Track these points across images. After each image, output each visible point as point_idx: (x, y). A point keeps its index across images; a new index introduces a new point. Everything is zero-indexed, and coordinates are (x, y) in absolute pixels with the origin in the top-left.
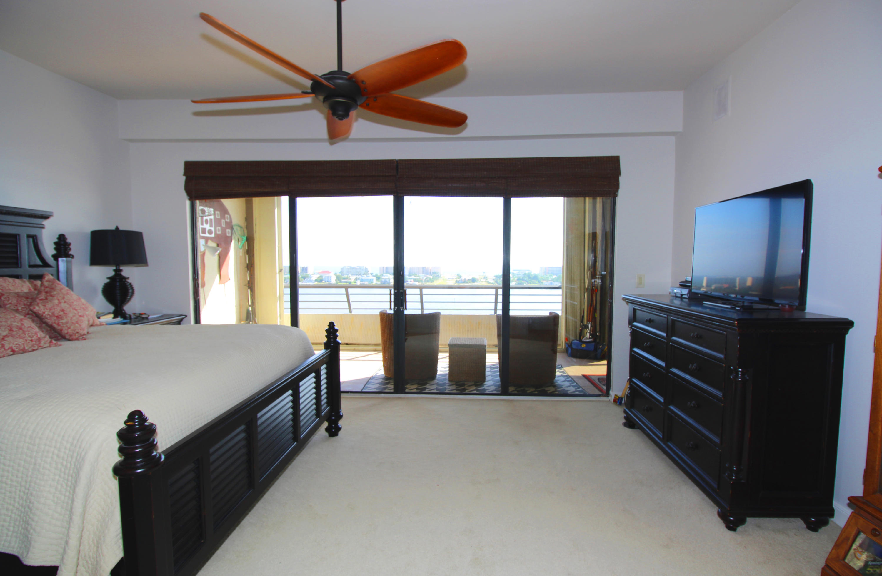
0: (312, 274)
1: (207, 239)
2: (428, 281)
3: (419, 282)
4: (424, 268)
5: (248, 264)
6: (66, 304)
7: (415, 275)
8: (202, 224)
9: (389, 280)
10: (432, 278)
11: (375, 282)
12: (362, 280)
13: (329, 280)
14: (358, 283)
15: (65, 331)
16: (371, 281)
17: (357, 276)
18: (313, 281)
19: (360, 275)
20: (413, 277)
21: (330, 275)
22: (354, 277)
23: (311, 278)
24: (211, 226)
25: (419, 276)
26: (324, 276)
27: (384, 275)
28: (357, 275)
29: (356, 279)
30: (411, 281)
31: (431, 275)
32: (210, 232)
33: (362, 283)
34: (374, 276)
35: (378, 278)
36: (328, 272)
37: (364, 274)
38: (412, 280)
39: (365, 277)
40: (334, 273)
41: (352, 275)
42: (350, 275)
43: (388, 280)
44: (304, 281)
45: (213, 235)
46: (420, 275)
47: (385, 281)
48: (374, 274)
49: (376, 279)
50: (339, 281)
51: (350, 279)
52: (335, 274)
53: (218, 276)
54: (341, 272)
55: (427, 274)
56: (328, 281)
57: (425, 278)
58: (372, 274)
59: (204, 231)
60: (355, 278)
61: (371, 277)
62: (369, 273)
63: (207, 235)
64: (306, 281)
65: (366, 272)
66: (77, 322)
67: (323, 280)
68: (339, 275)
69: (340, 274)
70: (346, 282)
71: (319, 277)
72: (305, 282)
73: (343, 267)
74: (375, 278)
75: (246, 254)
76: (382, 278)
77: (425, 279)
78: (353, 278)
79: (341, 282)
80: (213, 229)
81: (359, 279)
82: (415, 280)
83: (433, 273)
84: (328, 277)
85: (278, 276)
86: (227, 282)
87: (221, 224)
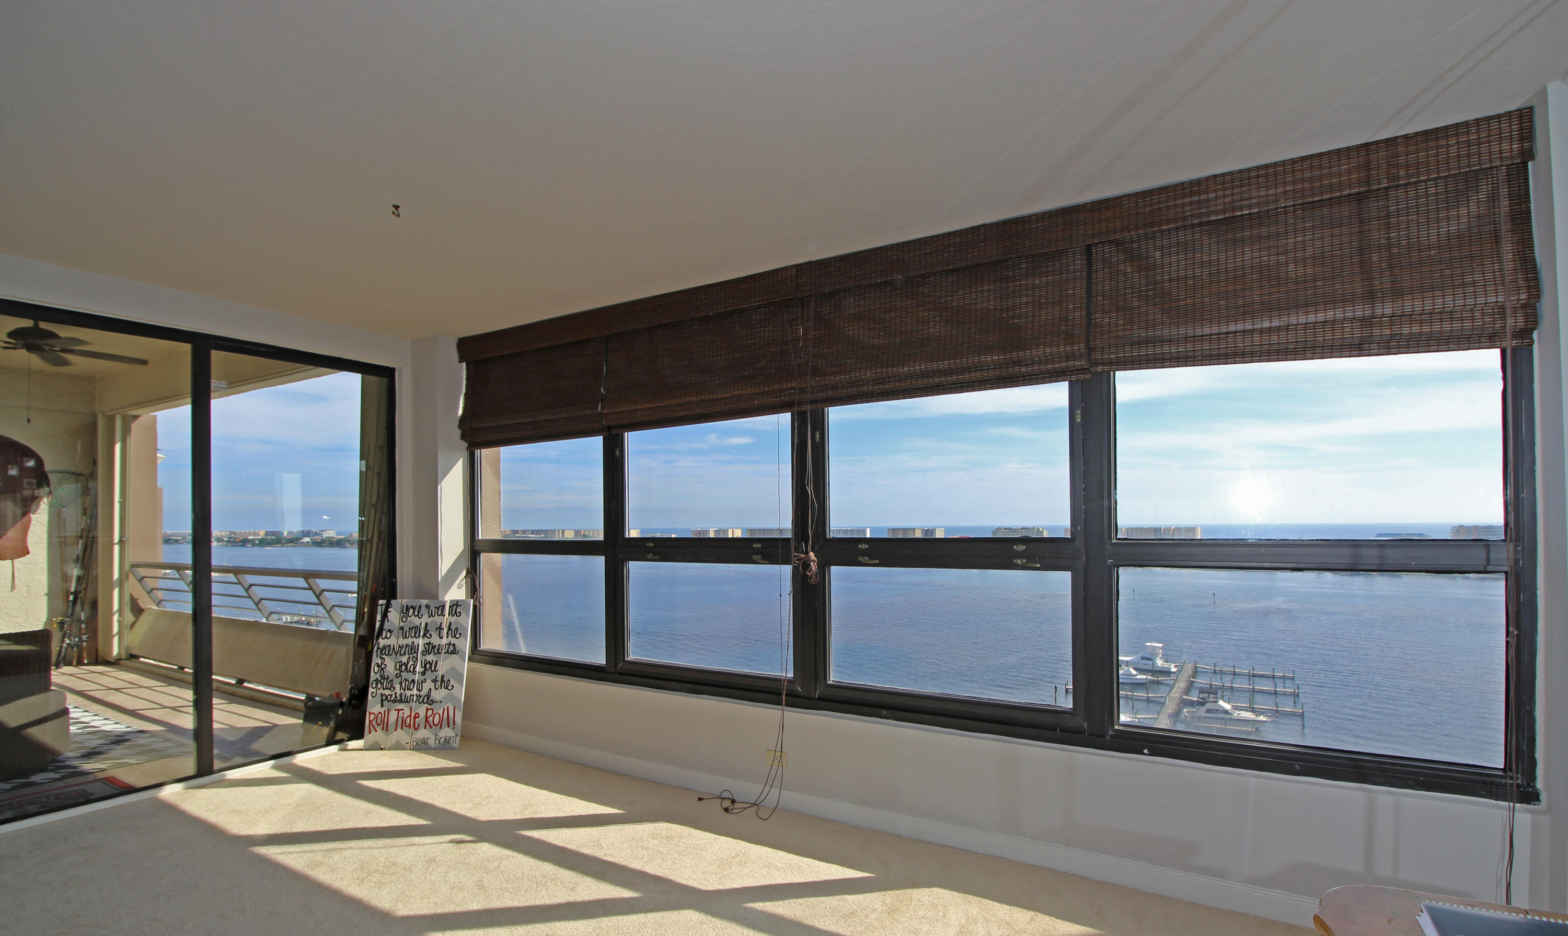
85: (116, 548)
86: (20, 556)
87: (6, 472)
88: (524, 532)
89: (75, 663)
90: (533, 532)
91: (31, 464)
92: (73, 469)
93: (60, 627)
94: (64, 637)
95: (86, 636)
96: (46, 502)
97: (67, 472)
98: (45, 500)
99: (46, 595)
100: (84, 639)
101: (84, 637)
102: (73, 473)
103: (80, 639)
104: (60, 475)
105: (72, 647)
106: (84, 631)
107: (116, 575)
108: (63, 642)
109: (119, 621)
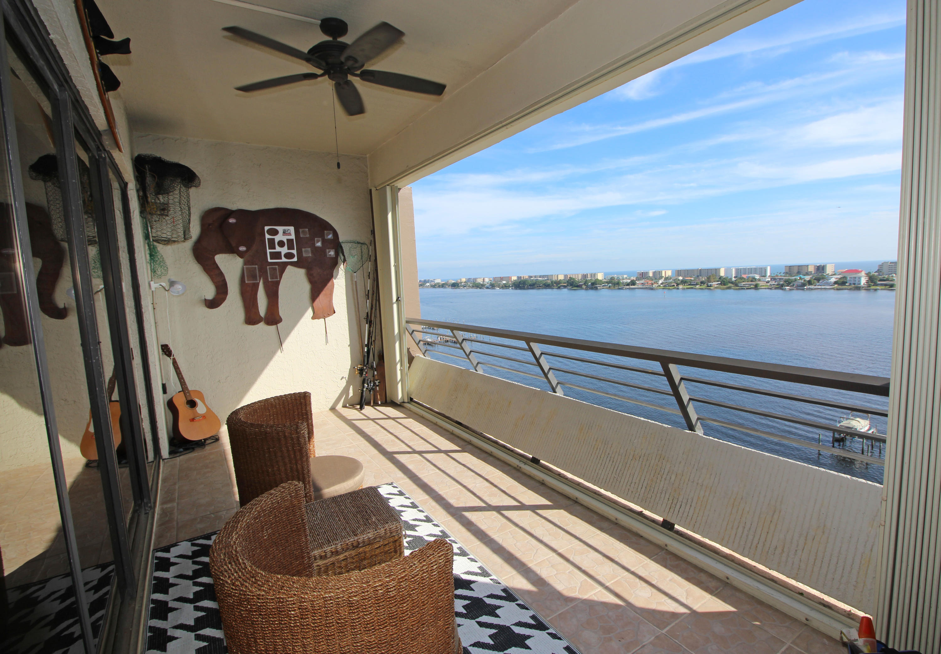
0: (831, 275)
13: (857, 282)
18: (831, 284)
21: (859, 275)
23: (828, 280)
26: (849, 276)
36: (857, 271)
40: (867, 272)
44: (818, 284)
45: (295, 259)
50: (872, 284)
52: (868, 274)
54: (878, 271)
56: (854, 284)
64: (821, 284)
67: (846, 283)
68: (873, 275)
69: (876, 274)
71: (840, 279)
72: (818, 286)
73: (883, 263)
80: (294, 252)
84: (855, 278)
85: (395, 306)
86: (329, 315)
87: (314, 244)
88: (535, 277)
89: (372, 404)
90: (540, 277)
91: (330, 236)
92: (358, 239)
93: (359, 373)
94: (363, 382)
95: (378, 381)
96: (343, 269)
97: (354, 242)
98: (342, 266)
99: (349, 346)
100: (377, 384)
101: (377, 382)
102: (358, 243)
103: (375, 383)
104: (350, 245)
105: (370, 391)
106: (376, 377)
107: (396, 331)
108: (363, 387)
109: (401, 370)
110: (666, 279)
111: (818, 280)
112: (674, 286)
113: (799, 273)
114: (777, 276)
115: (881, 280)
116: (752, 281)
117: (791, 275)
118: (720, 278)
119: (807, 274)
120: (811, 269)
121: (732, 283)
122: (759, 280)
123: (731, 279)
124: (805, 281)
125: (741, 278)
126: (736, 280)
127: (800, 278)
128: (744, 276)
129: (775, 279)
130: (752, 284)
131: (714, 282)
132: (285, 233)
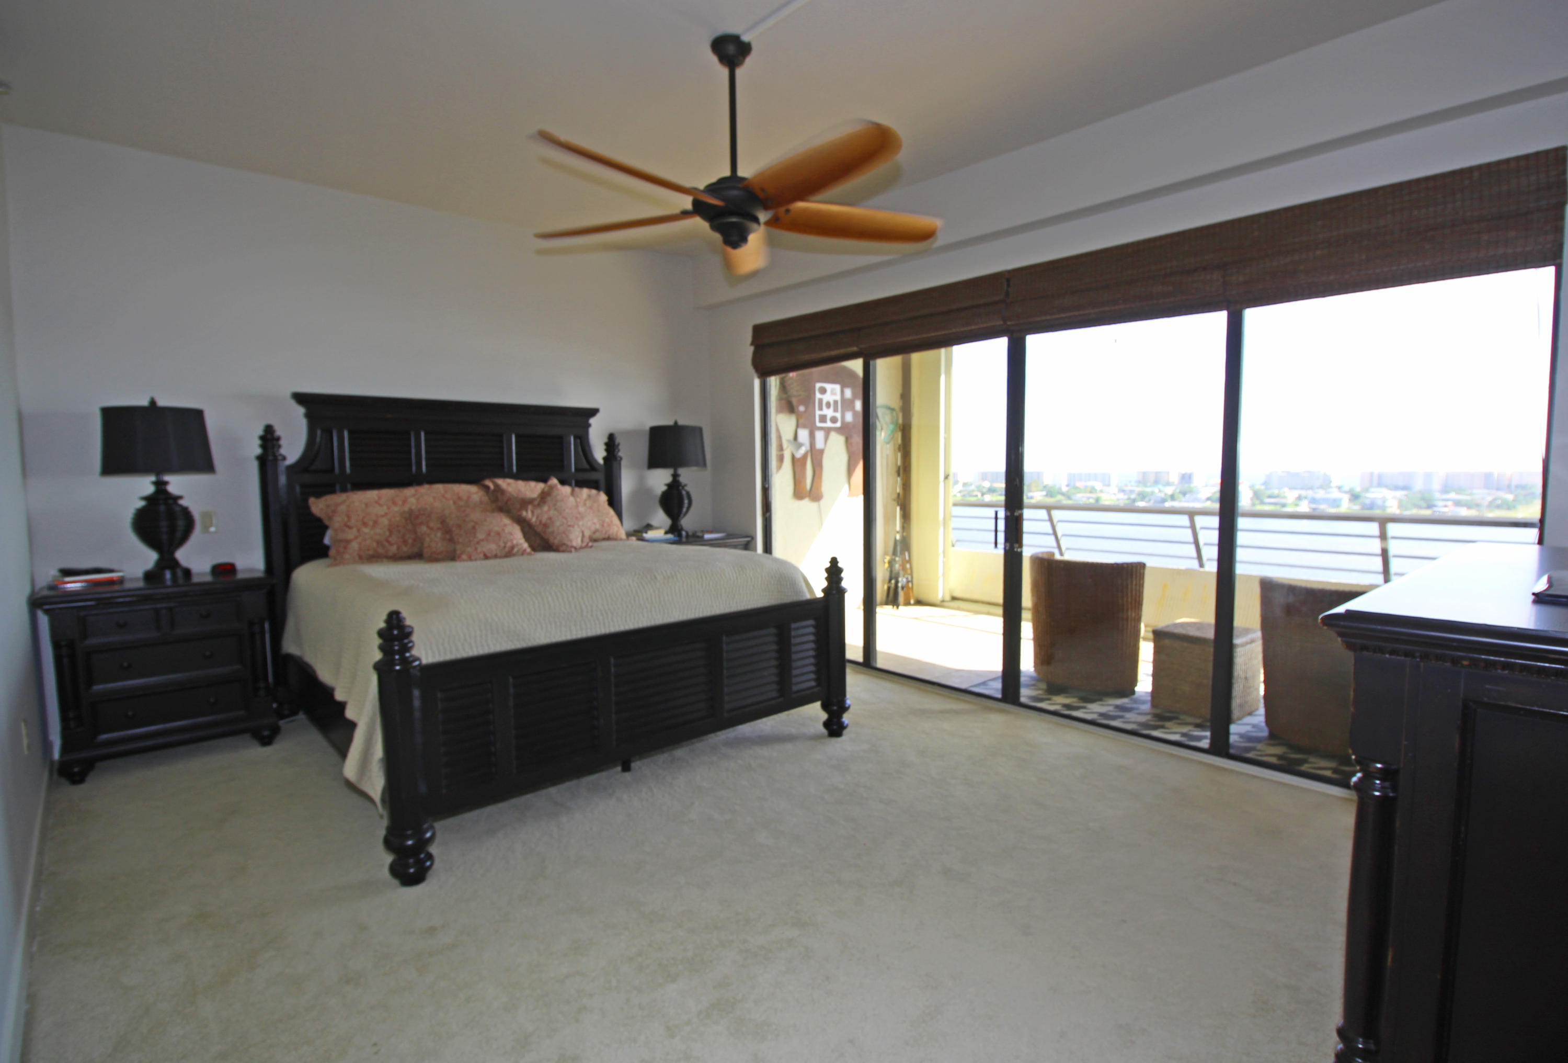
1: (828, 431)
2: (1498, 507)
3: (1469, 507)
4: (1488, 476)
5: (899, 468)
6: (556, 512)
7: (1459, 491)
8: (821, 409)
9: (1384, 502)
10: (1514, 500)
11: (1345, 507)
12: (1313, 501)
14: (1304, 508)
15: (551, 540)
16: (1336, 503)
17: (1303, 493)
19: (1311, 488)
20: (1453, 496)
22: (1296, 493)
24: (836, 410)
25: (1471, 494)
27: (1372, 490)
28: (1302, 489)
29: (1299, 498)
30: (1445, 506)
31: (1510, 492)
32: (834, 420)
33: (1314, 506)
34: (1345, 492)
35: (1355, 497)
37: (1321, 487)
38: (1450, 503)
39: (1320, 494)
40: (1250, 485)
41: (1291, 488)
42: (1286, 490)
43: (1379, 503)
45: (838, 425)
46: (1475, 491)
47: (1372, 506)
48: (1346, 488)
49: (1350, 500)
50: (1257, 502)
51: (1285, 497)
52: (1252, 487)
53: (847, 486)
54: (1265, 483)
55: (1498, 489)
57: (1490, 498)
58: (1339, 488)
59: (823, 419)
60: (1297, 496)
61: (1335, 494)
62: (1333, 484)
63: (829, 424)
65: (1326, 484)
66: (564, 532)
68: (1260, 489)
69: (1263, 487)
70: (1275, 504)
72: (1185, 501)
74: (1345, 498)
75: (897, 451)
76: (1365, 497)
77: (1491, 503)
78: (1290, 496)
79: (1262, 503)
81: (1306, 498)
82: (1458, 503)
83: (1517, 487)
85: (942, 485)
87: (854, 407)
110: (965, 485)
111: (1184, 493)
112: (977, 496)
113: (1156, 482)
114: (1126, 485)
115: (1270, 497)
116: (1091, 492)
117: (1145, 484)
118: (1045, 487)
119: (1168, 484)
120: (1174, 478)
121: (1063, 494)
122: (1101, 491)
123: (1060, 488)
124: (1166, 494)
125: (1076, 488)
126: (1068, 491)
127: (1160, 491)
128: (1080, 485)
129: (1123, 491)
130: (1092, 498)
131: (1037, 491)
132: (833, 393)
